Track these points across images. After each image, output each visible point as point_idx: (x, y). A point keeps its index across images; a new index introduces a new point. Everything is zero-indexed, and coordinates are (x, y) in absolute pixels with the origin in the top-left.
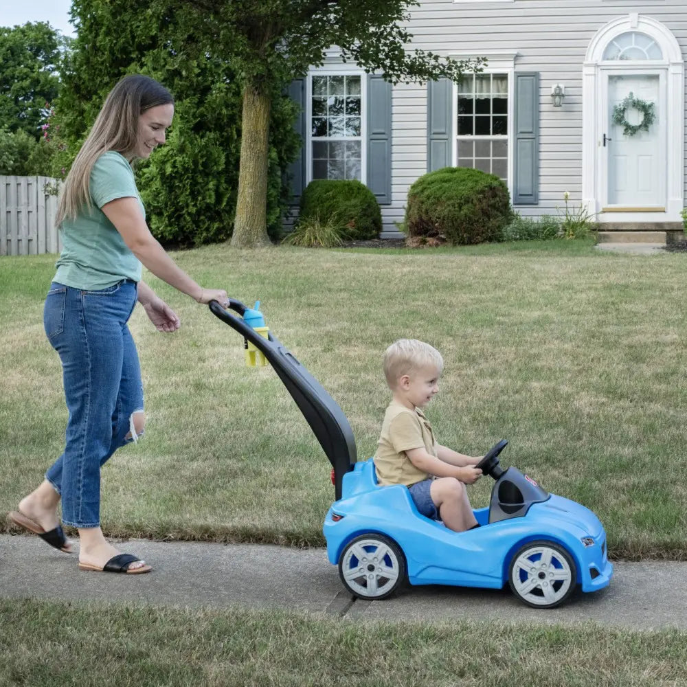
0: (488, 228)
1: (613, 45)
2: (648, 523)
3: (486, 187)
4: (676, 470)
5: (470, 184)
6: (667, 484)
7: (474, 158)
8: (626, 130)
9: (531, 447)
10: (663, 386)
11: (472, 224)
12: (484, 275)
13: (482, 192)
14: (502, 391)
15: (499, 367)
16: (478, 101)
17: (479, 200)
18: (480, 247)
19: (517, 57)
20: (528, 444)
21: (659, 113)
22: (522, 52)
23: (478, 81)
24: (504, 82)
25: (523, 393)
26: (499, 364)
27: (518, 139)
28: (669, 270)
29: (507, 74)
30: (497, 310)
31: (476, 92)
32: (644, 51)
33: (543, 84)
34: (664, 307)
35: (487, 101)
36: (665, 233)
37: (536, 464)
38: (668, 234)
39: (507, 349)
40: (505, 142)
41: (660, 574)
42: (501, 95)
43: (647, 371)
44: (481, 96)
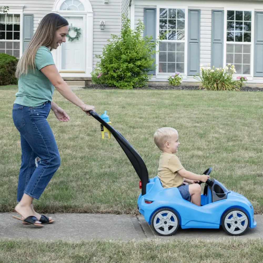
0: (11, 79)
1: (64, 4)
2: (59, 198)
3: (10, 61)
4: (73, 177)
5: (3, 60)
6: (68, 182)
7: (6, 49)
8: (69, 39)
9: (14, 168)
10: (72, 143)
11: (4, 77)
12: (4, 98)
13: (9, 63)
14: (5, 145)
15: (4, 135)
16: (7, 25)
17: (8, 67)
18: (8, 86)
19: (24, 7)
20: (13, 167)
21: (83, 32)
22: (26, 5)
23: (8, 17)
24: (18, 18)
25: (13, 146)
26: (5, 134)
27: (24, 41)
28: (82, 96)
29: (20, 15)
30: (7, 112)
31: (7, 21)
32: (77, 7)
33: (35, 19)
34: (77, 111)
35: (11, 25)
36: (84, 82)
37: (15, 175)
38: (86, 82)
39: (9, 128)
40: (19, 43)
41: (62, 218)
42: (17, 23)
43: (66, 137)
44: (9, 23)
